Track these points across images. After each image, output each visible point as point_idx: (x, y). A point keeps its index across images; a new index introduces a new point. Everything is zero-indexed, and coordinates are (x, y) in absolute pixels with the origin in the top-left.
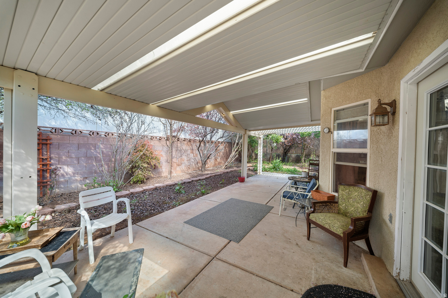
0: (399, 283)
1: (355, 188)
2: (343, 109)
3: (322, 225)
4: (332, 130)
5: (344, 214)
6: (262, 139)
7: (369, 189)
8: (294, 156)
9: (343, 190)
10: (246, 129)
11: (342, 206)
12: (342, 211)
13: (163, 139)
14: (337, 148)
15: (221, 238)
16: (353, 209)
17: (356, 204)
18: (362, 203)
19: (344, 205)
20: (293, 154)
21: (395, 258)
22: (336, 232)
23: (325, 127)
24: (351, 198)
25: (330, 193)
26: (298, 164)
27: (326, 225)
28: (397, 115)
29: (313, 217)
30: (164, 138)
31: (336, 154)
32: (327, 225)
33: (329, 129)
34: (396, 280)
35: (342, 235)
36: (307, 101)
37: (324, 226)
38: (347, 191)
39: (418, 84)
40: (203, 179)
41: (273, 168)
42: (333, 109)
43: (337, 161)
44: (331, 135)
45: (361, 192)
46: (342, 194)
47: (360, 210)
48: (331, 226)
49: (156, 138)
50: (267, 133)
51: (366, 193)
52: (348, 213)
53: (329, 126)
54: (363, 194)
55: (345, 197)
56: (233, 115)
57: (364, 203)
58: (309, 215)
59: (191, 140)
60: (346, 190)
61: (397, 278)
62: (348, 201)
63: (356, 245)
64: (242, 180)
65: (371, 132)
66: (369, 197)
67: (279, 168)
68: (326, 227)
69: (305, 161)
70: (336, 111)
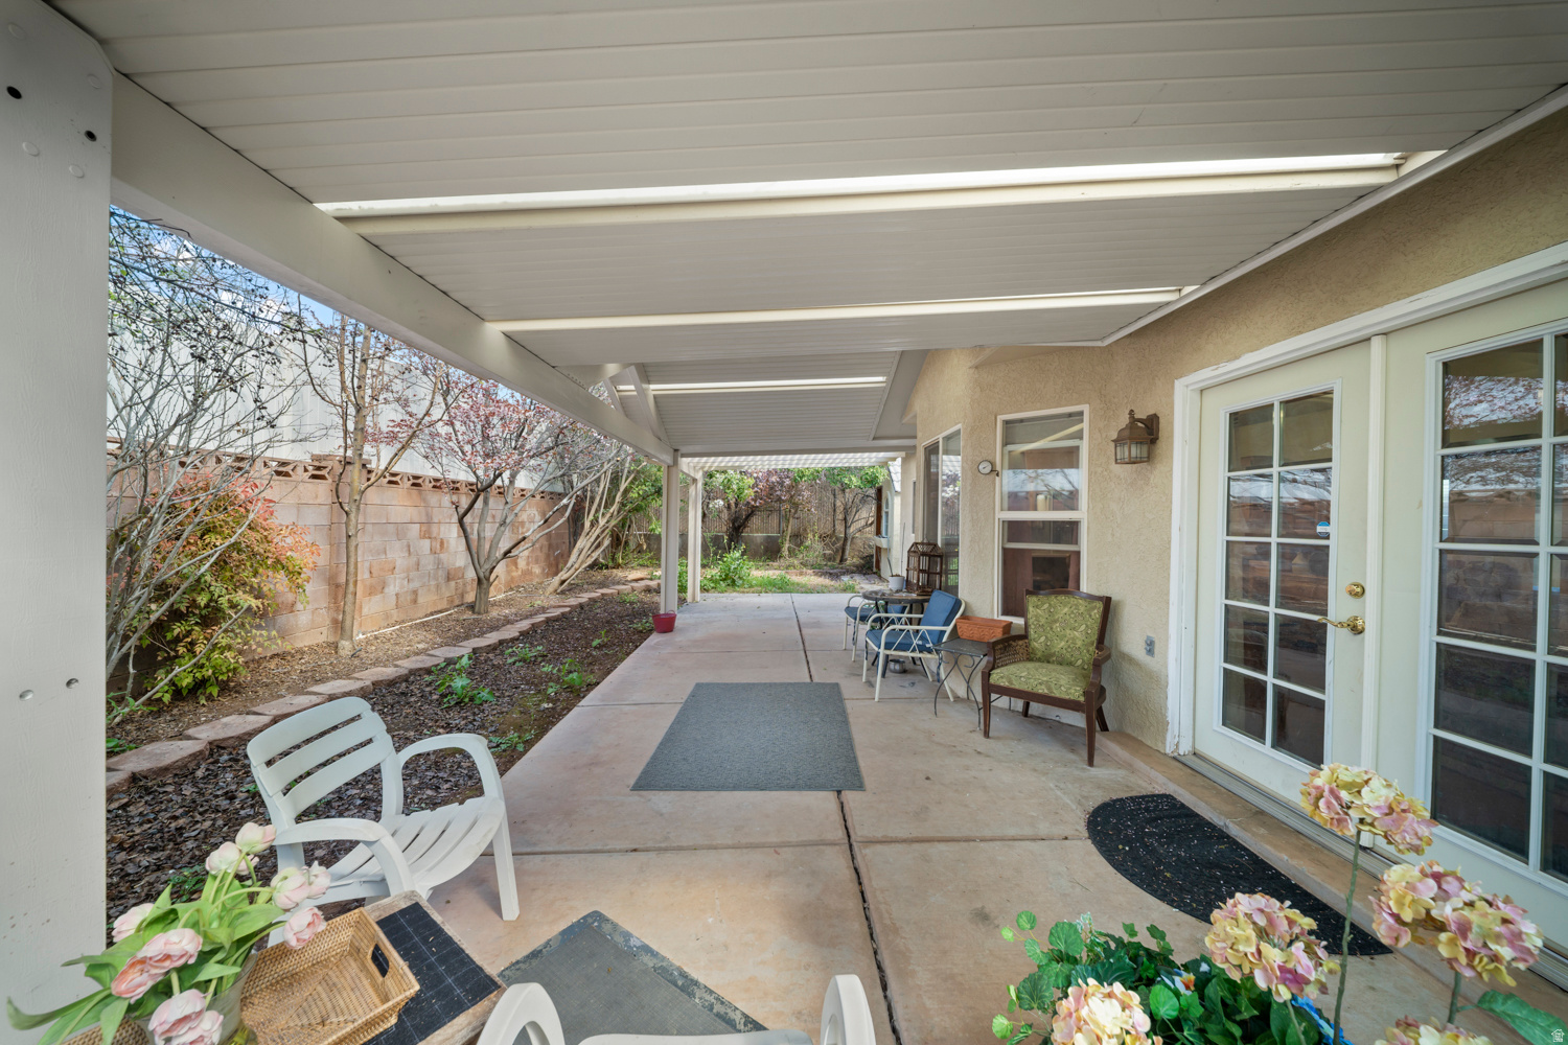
0: (1183, 759)
1: (1059, 598)
2: (1022, 421)
3: (1030, 690)
4: (998, 468)
5: (1043, 659)
6: (700, 485)
7: (1092, 598)
8: (759, 536)
9: (1037, 607)
10: (676, 450)
11: (1038, 643)
12: (1039, 654)
13: (300, 470)
14: (1009, 509)
15: (804, 793)
16: (1063, 643)
17: (1068, 632)
18: (1083, 627)
19: (1043, 639)
20: (757, 532)
21: (1169, 719)
22: (1067, 697)
23: (979, 459)
24: (1056, 621)
25: (996, 617)
26: (775, 564)
27: (1039, 687)
28: (1161, 444)
29: (1002, 677)
30: (306, 470)
31: (1006, 525)
32: (1043, 687)
33: (993, 464)
34: (1174, 758)
35: (1082, 699)
36: (884, 385)
37: (1035, 691)
38: (1046, 606)
39: (1202, 391)
40: (514, 640)
41: (724, 580)
42: (1001, 418)
43: (1009, 541)
44: (995, 480)
45: (1076, 605)
46: (1036, 616)
47: (1079, 643)
48: (1053, 685)
49: (265, 464)
50: (716, 464)
51: (1089, 606)
52: (1053, 655)
53: (990, 458)
54: (1082, 609)
55: (1043, 621)
56: (655, 397)
57: (1087, 626)
58: (989, 675)
59: (420, 481)
60: (1043, 604)
61: (1176, 754)
62: (1051, 628)
63: (1063, 724)
64: (666, 624)
65: (1090, 474)
66: (1097, 613)
67: (740, 578)
68: (1040, 691)
69: (792, 553)
70: (1007, 423)
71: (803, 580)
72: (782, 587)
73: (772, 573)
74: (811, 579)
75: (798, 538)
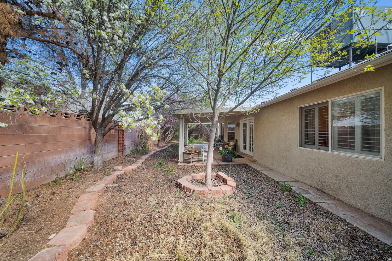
31: (228, 133)
53: (226, 126)
67: (193, 142)
69: (200, 138)
70: (228, 122)
71: (203, 142)
72: (200, 143)
73: (198, 141)
74: (204, 142)
75: (201, 135)
